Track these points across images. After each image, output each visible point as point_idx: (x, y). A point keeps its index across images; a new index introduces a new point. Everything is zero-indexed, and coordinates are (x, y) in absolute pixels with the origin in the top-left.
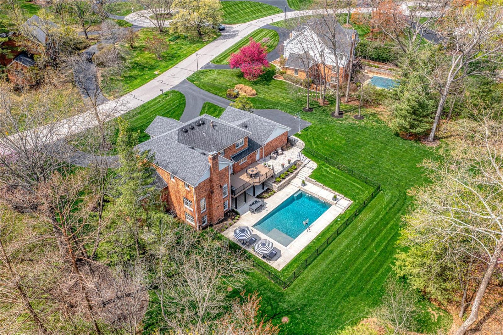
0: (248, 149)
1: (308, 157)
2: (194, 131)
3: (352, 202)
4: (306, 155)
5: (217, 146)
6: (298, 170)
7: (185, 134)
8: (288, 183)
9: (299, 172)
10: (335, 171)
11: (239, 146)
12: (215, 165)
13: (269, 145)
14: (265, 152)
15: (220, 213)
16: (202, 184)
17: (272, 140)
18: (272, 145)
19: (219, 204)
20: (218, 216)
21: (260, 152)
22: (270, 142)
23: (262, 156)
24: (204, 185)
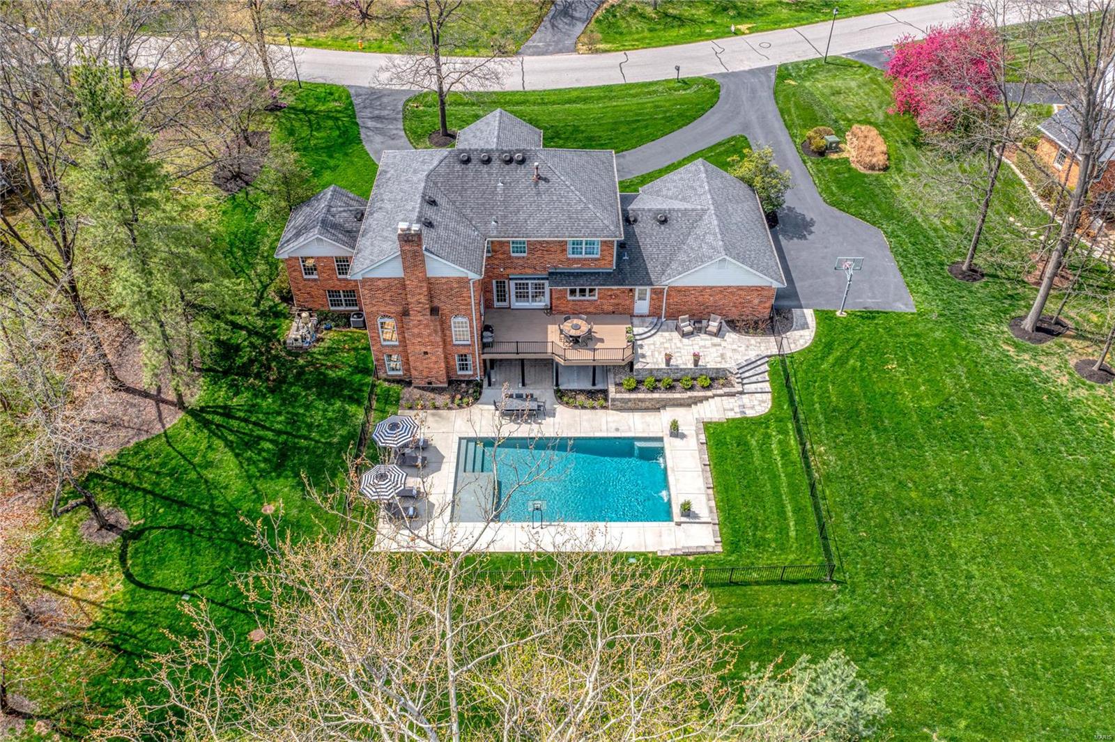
0: (609, 274)
1: (772, 381)
2: (485, 169)
3: (719, 549)
4: (773, 373)
5: (505, 225)
6: (709, 393)
7: (458, 167)
8: (658, 407)
9: (707, 398)
10: (784, 455)
11: (581, 253)
12: (409, 255)
13: (687, 293)
14: (668, 305)
15: (434, 371)
16: (380, 283)
17: (705, 288)
18: (700, 299)
19: (428, 349)
20: (425, 374)
21: (652, 299)
22: (695, 288)
23: (658, 311)
24: (389, 288)
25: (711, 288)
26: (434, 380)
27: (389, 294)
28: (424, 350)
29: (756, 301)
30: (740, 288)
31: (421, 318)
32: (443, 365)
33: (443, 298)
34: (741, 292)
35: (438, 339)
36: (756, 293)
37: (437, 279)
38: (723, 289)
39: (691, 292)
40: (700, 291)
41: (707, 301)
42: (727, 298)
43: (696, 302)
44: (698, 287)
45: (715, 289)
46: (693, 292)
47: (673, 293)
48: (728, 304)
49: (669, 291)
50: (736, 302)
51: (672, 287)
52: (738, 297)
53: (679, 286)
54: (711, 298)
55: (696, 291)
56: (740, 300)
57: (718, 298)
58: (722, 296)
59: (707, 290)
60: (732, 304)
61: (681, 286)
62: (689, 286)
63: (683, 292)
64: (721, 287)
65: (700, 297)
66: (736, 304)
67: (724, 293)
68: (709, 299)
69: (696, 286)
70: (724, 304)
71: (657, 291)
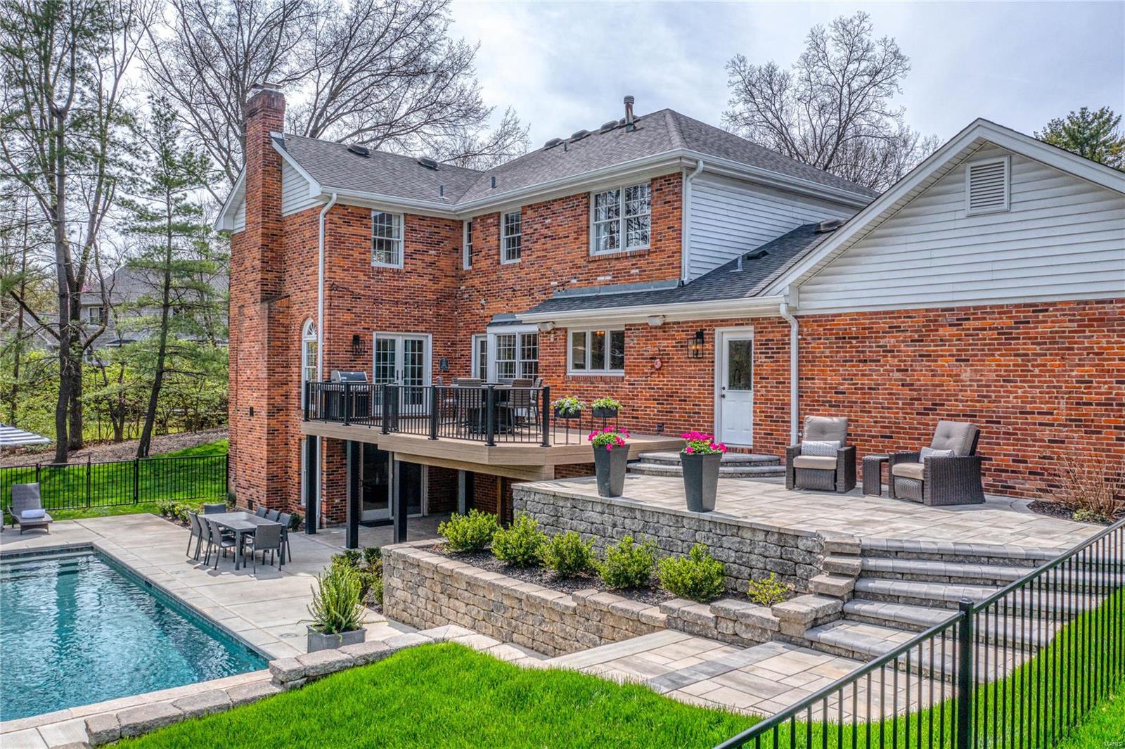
0: (662, 293)
14: (810, 403)
21: (758, 374)
23: (780, 434)
30: (1091, 314)
34: (1101, 339)
38: (1011, 322)
39: (882, 342)
40: (916, 336)
41: (951, 385)
42: (1037, 371)
43: (906, 391)
44: (908, 315)
45: (978, 324)
46: (889, 341)
47: (822, 349)
48: (1045, 407)
49: (809, 338)
50: (1085, 398)
51: (818, 319)
52: (1088, 370)
53: (840, 315)
54: (966, 374)
55: (901, 336)
56: (1104, 388)
57: (993, 376)
58: (1011, 361)
59: (941, 331)
60: (1063, 405)
61: (846, 315)
62: (871, 313)
63: (854, 342)
64: (1002, 310)
65: (917, 366)
66: (1084, 409)
67: (1022, 346)
68: (956, 377)
69: (899, 312)
70: (1029, 407)
71: (770, 336)
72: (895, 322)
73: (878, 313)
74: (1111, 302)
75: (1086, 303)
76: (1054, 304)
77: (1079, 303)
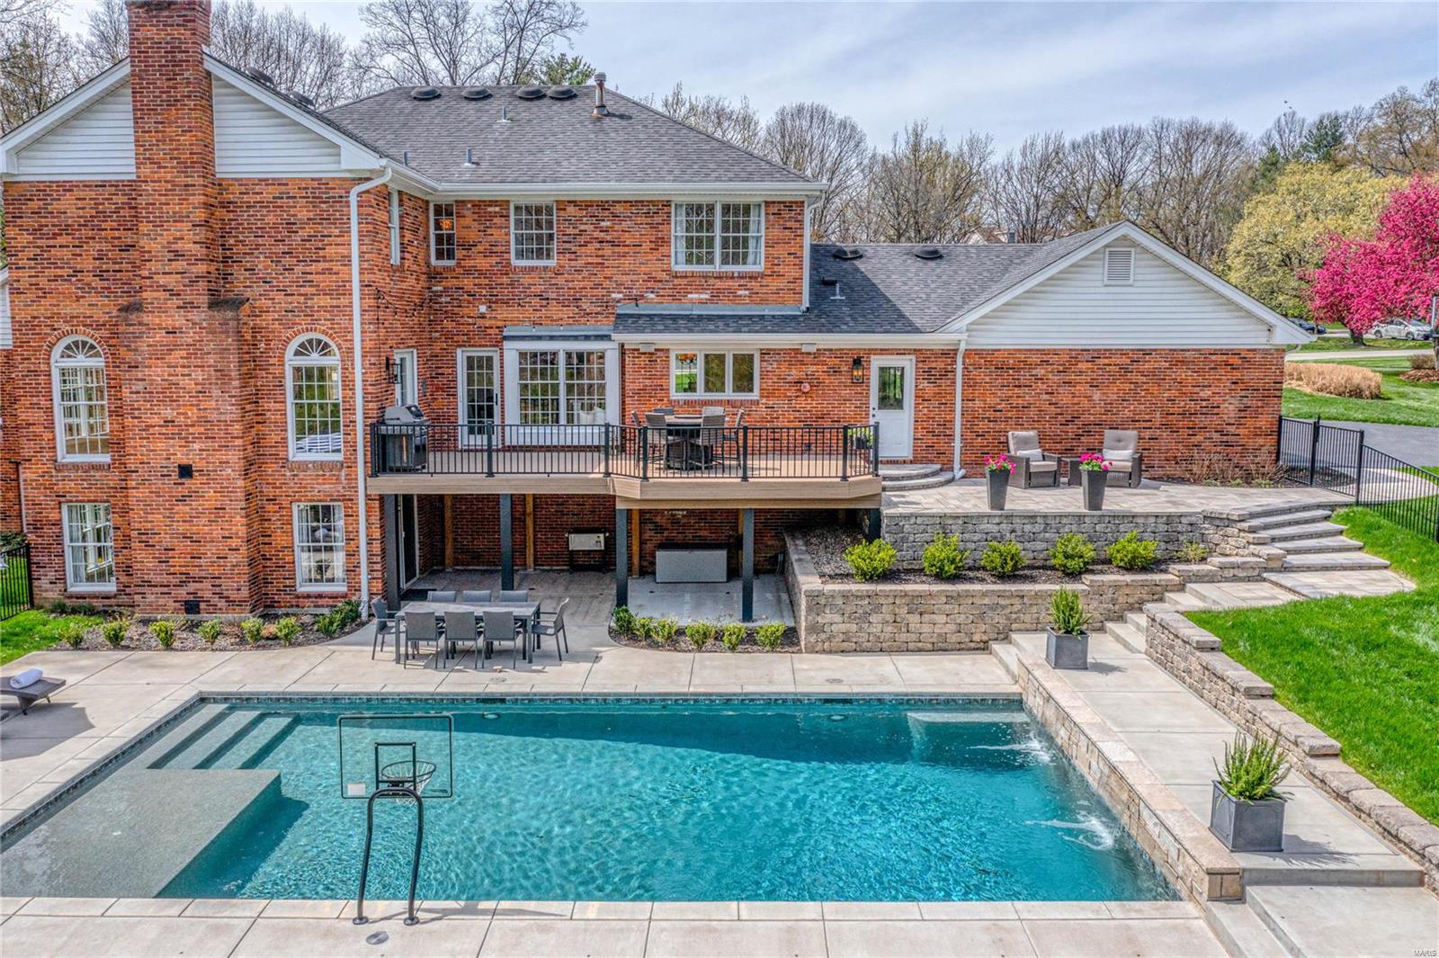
0: (791, 317)
2: (472, 105)
11: (711, 262)
12: (157, 58)
13: (1024, 377)
14: (970, 420)
15: (211, 550)
16: (67, 203)
17: (1075, 356)
18: (1064, 397)
19: (191, 454)
20: (178, 562)
21: (920, 397)
22: (1045, 356)
23: (942, 446)
24: (94, 222)
25: (1095, 355)
26: (205, 589)
27: (93, 248)
28: (181, 458)
29: (1230, 408)
30: (1177, 358)
31: (178, 319)
32: (239, 526)
33: (261, 263)
34: (1182, 373)
35: (230, 411)
36: (1226, 377)
37: (247, 185)
38: (1128, 361)
39: (1034, 372)
40: (1061, 368)
41: (1085, 404)
42: (1143, 393)
43: (1053, 407)
44: (1055, 352)
45: (1107, 361)
46: (1040, 372)
47: (982, 376)
48: (1147, 417)
49: (971, 367)
50: (1171, 411)
51: (978, 352)
52: (1174, 393)
53: (999, 350)
54: (1097, 396)
55: (1050, 369)
56: (1182, 404)
57: (1115, 397)
58: (1127, 386)
59: (1080, 365)
60: (1158, 416)
61: (1005, 350)
62: (1026, 350)
63: (1011, 371)
64: (1123, 353)
65: (1061, 390)
66: (1170, 417)
67: (1133, 377)
68: (1089, 398)
69: (1049, 350)
70: (1137, 417)
71: (934, 365)
72: (1045, 358)
73: (1032, 350)
74: (1189, 350)
75: (1175, 350)
76: (1155, 350)
77: (1171, 350)
